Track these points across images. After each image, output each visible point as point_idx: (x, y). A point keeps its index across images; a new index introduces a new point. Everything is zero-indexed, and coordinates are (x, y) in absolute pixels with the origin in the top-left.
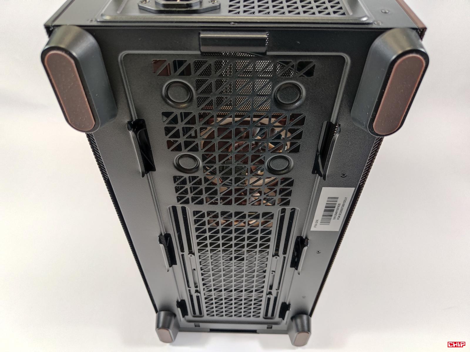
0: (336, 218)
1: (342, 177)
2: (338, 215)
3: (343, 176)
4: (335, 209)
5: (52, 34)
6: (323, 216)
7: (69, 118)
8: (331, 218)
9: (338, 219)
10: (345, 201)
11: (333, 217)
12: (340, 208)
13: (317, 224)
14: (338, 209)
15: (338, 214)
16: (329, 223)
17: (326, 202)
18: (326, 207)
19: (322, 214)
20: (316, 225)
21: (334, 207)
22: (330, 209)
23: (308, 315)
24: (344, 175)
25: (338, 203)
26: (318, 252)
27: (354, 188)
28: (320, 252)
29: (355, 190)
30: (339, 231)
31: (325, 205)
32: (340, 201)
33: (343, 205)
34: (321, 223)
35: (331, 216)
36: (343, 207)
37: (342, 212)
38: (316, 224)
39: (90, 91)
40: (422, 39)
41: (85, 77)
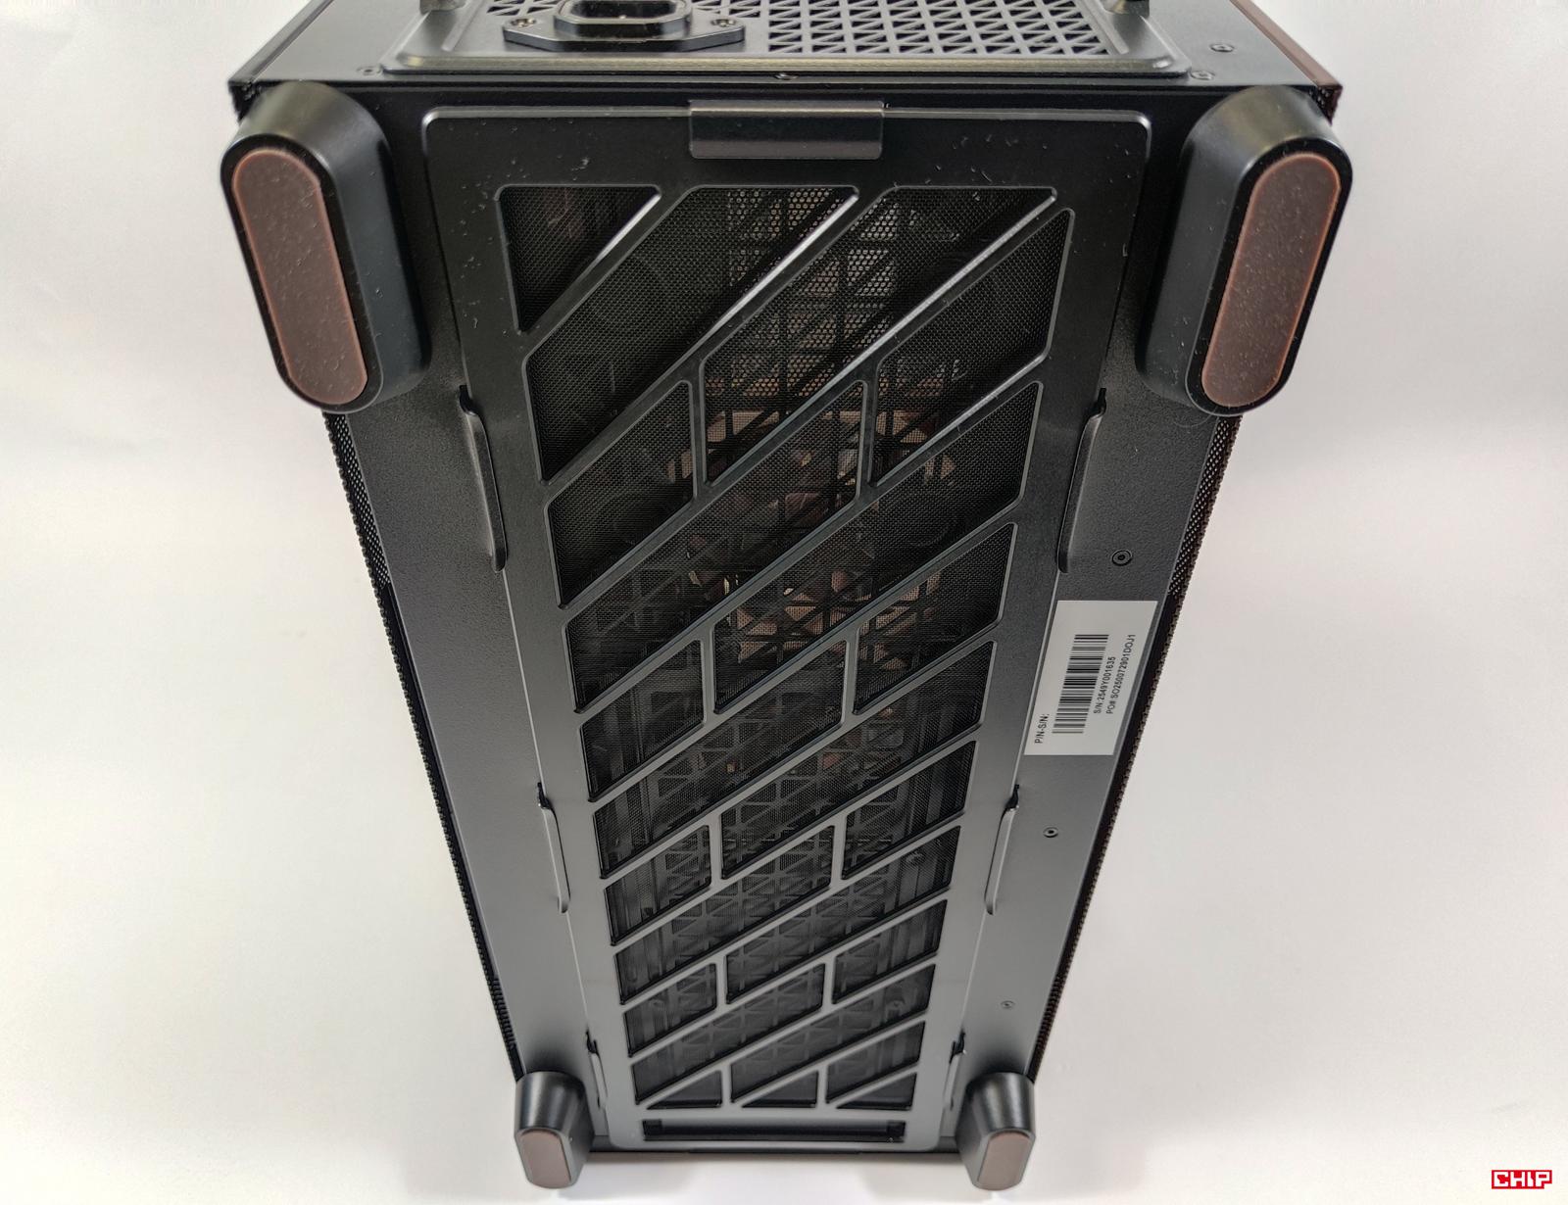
0: (1104, 708)
1: (1115, 563)
2: (1108, 698)
3: (1120, 562)
4: (1100, 676)
5: (252, 111)
6: (1063, 700)
7: (291, 361)
8: (1087, 710)
9: (1109, 712)
10: (1128, 648)
11: (1093, 706)
12: (1114, 673)
13: (1045, 730)
14: (1107, 676)
15: (1109, 692)
16: (1083, 725)
17: (1069, 653)
18: (1071, 670)
19: (1058, 696)
20: (1040, 734)
21: (1097, 670)
22: (1082, 676)
23: (1022, 1074)
24: (1121, 557)
25: (1106, 655)
26: (1052, 832)
27: (1156, 602)
28: (1056, 832)
29: (1158, 607)
30: (1115, 753)
31: (1066, 663)
32: (1113, 649)
33: (1124, 663)
34: (1056, 725)
35: (1088, 700)
36: (1122, 669)
37: (1122, 685)
38: (1040, 730)
39: (358, 274)
40: (1330, 119)
41: (348, 231)
